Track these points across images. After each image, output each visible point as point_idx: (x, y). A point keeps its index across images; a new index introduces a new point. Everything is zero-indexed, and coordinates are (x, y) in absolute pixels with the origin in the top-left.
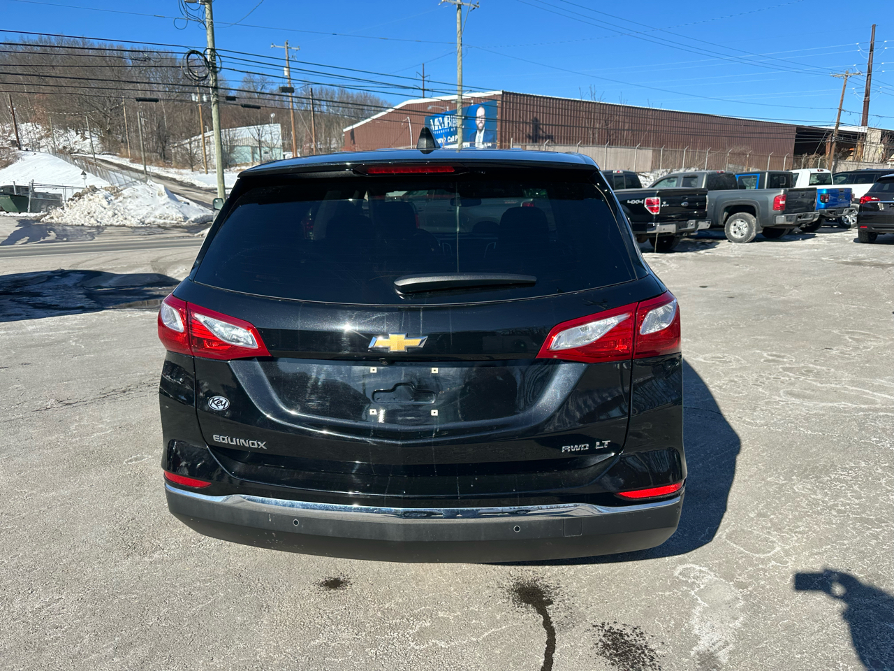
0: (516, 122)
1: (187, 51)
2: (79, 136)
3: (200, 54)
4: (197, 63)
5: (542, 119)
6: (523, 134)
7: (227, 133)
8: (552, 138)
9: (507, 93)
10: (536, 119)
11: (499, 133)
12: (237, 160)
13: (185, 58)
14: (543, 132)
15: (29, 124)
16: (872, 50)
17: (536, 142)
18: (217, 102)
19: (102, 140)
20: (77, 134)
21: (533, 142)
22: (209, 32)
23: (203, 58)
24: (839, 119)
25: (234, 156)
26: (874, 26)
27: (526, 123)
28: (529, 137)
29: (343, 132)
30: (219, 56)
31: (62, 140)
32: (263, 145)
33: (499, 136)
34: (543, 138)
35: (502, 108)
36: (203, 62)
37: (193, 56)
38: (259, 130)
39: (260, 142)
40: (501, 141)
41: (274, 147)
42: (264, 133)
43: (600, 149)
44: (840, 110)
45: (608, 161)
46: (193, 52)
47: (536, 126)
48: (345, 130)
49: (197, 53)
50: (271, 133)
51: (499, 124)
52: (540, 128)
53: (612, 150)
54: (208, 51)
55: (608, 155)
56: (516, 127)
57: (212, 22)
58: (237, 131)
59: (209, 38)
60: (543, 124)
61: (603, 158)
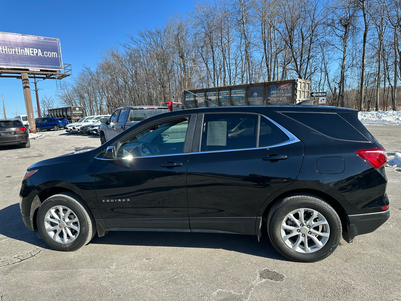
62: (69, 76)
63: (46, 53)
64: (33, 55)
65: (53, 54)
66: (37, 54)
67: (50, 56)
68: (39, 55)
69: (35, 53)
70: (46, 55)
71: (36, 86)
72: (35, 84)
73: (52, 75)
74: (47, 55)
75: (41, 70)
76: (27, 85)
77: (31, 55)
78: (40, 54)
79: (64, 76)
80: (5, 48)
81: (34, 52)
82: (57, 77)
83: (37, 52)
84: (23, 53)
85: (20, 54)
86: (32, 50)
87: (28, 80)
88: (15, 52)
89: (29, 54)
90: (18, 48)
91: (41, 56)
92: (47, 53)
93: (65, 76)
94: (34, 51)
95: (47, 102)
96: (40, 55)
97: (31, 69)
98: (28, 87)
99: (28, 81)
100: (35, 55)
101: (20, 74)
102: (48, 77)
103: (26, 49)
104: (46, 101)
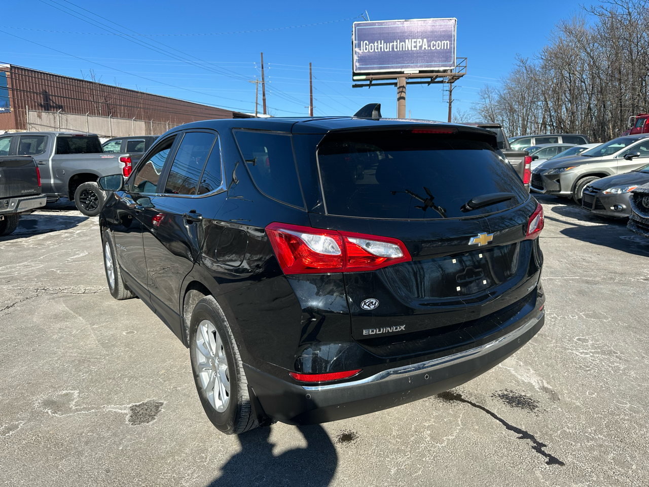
0: (27, 91)
5: (50, 91)
6: (35, 102)
8: (62, 108)
9: (15, 68)
10: (46, 92)
11: (11, 100)
14: (53, 102)
16: (262, 68)
17: (48, 110)
21: (45, 110)
24: (257, 110)
26: (262, 53)
27: (37, 93)
28: (41, 106)
33: (12, 103)
34: (54, 107)
35: (12, 78)
40: (15, 107)
43: (105, 119)
44: (257, 104)
45: (113, 128)
47: (46, 97)
51: (10, 92)
52: (50, 99)
53: (114, 120)
55: (112, 124)
56: (27, 96)
60: (52, 96)
61: (108, 126)
62: (462, 76)
63: (433, 43)
64: (415, 49)
65: (444, 43)
66: (421, 47)
67: (438, 47)
68: (423, 49)
69: (418, 45)
70: (433, 47)
71: (450, 95)
72: (451, 92)
73: (437, 77)
74: (435, 47)
75: (420, 72)
76: (403, 95)
77: (413, 49)
78: (425, 46)
79: (455, 78)
80: (381, 44)
81: (416, 45)
82: (447, 81)
83: (421, 44)
84: (402, 48)
85: (398, 50)
86: (415, 42)
87: (405, 88)
88: (393, 48)
89: (410, 49)
90: (397, 42)
91: (427, 49)
92: (435, 44)
93: (457, 78)
94: (418, 42)
95: (460, 119)
96: (425, 48)
97: (407, 71)
98: (404, 98)
99: (404, 90)
100: (418, 49)
101: (396, 79)
102: (433, 81)
103: (407, 41)
104: (458, 118)
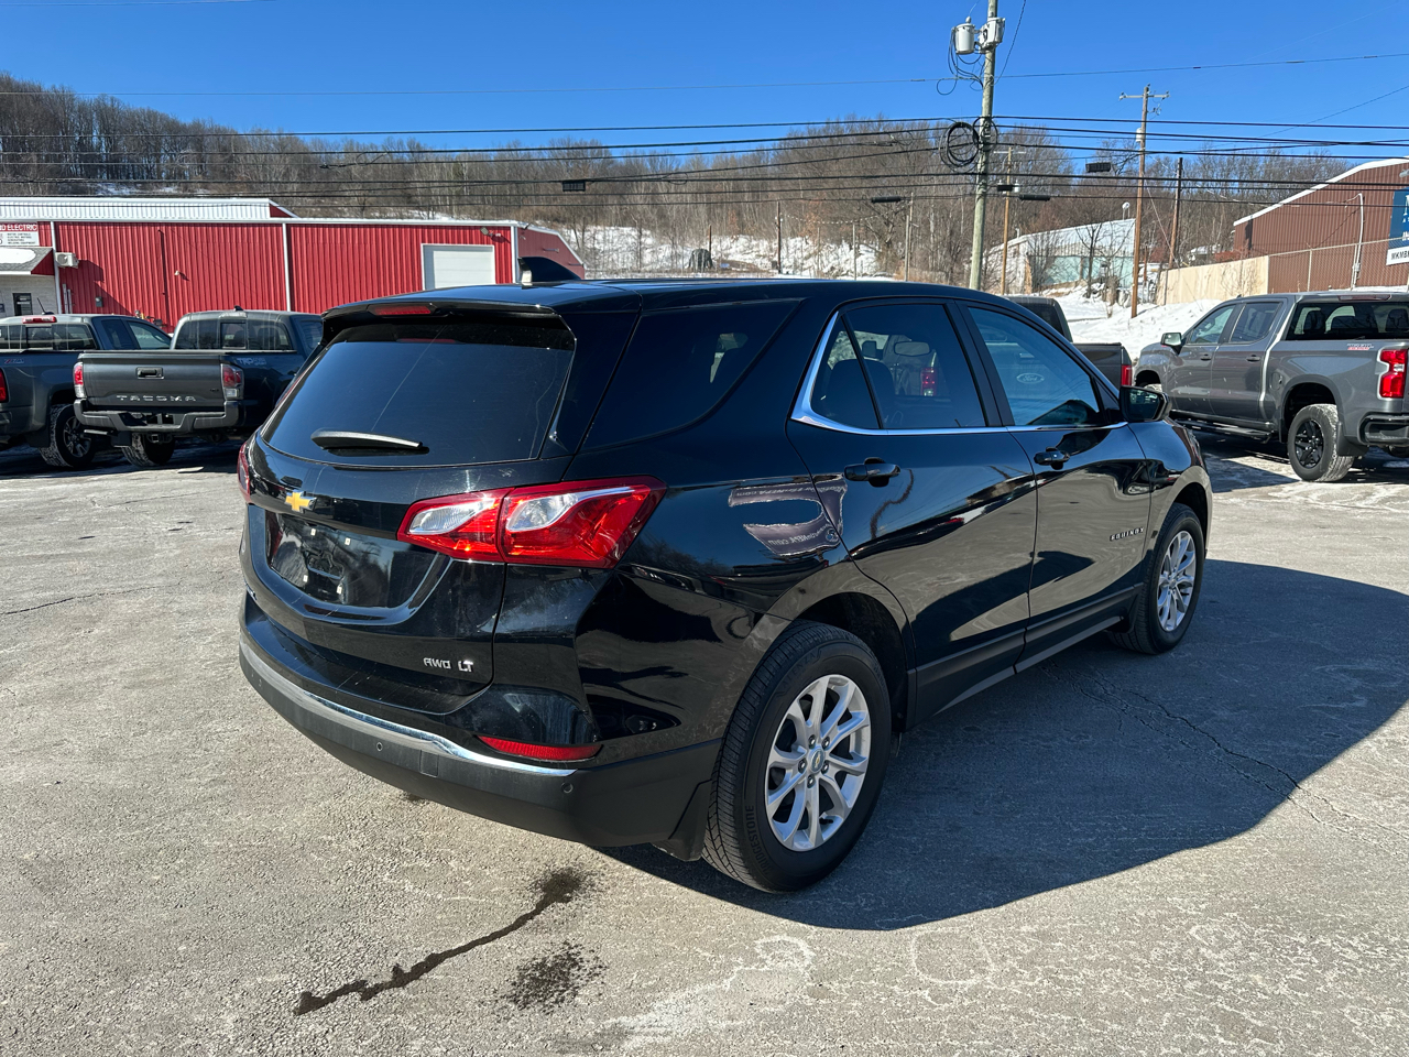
1: (951, 123)
2: (853, 251)
3: (968, 126)
4: (963, 140)
7: (1045, 237)
12: (1055, 278)
13: (947, 135)
15: (799, 239)
18: (984, 195)
19: (879, 256)
20: (851, 249)
22: (986, 93)
23: (972, 133)
25: (1050, 272)
29: (1234, 228)
30: (995, 126)
31: (831, 258)
32: (1097, 253)
36: (971, 137)
37: (957, 131)
38: (1094, 231)
39: (1092, 249)
41: (1112, 256)
42: (1101, 235)
46: (958, 125)
48: (1236, 223)
49: (965, 125)
50: (1111, 235)
54: (982, 121)
57: (991, 78)
58: (1061, 234)
59: (985, 102)
